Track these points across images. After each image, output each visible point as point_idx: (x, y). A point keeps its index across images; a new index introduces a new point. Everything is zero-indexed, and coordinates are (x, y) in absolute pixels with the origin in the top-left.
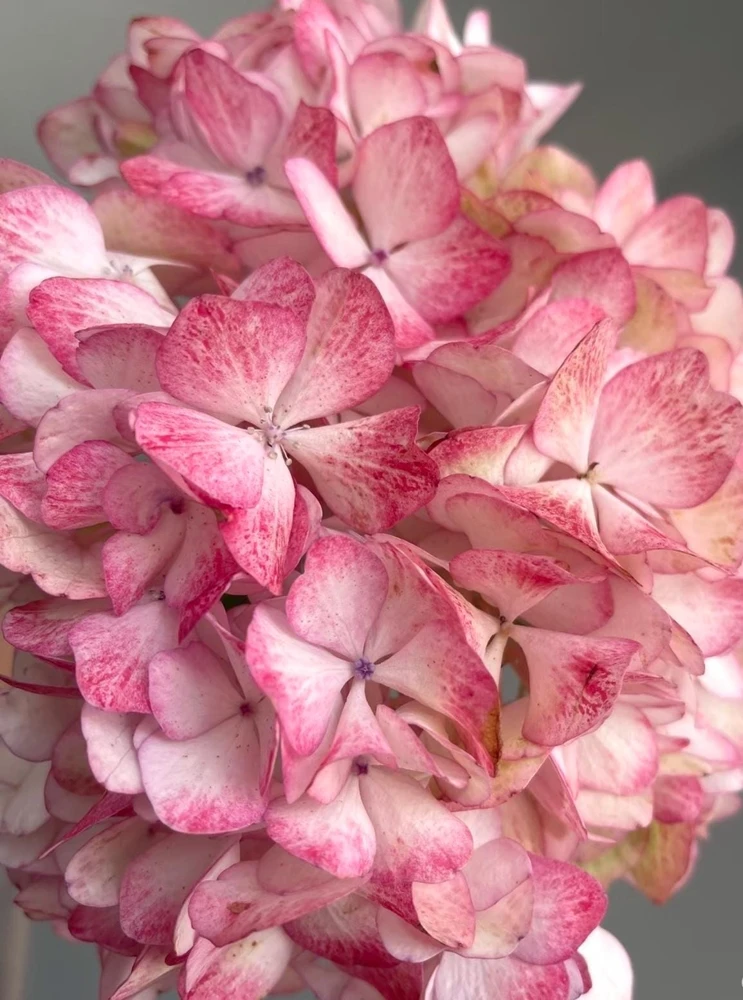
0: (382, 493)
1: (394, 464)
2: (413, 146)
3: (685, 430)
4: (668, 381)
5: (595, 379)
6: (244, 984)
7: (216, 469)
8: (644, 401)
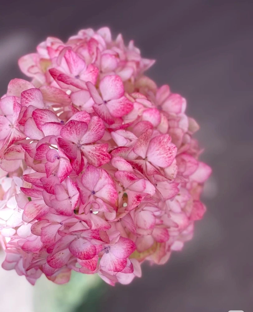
0: (99, 160)
1: (102, 154)
2: (115, 81)
3: (166, 151)
4: (163, 141)
5: (147, 140)
6: (60, 262)
7: (70, 152)
8: (158, 145)
